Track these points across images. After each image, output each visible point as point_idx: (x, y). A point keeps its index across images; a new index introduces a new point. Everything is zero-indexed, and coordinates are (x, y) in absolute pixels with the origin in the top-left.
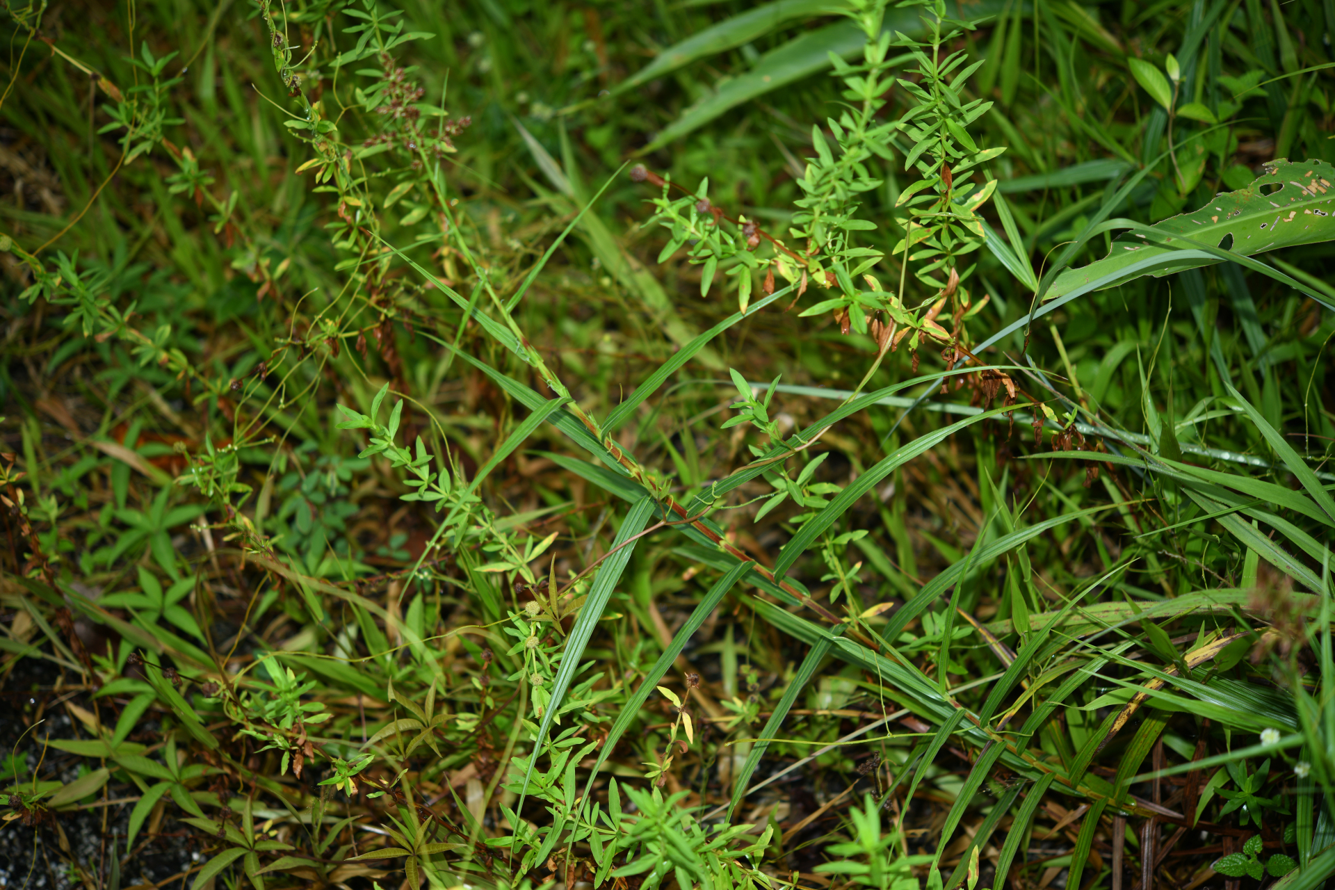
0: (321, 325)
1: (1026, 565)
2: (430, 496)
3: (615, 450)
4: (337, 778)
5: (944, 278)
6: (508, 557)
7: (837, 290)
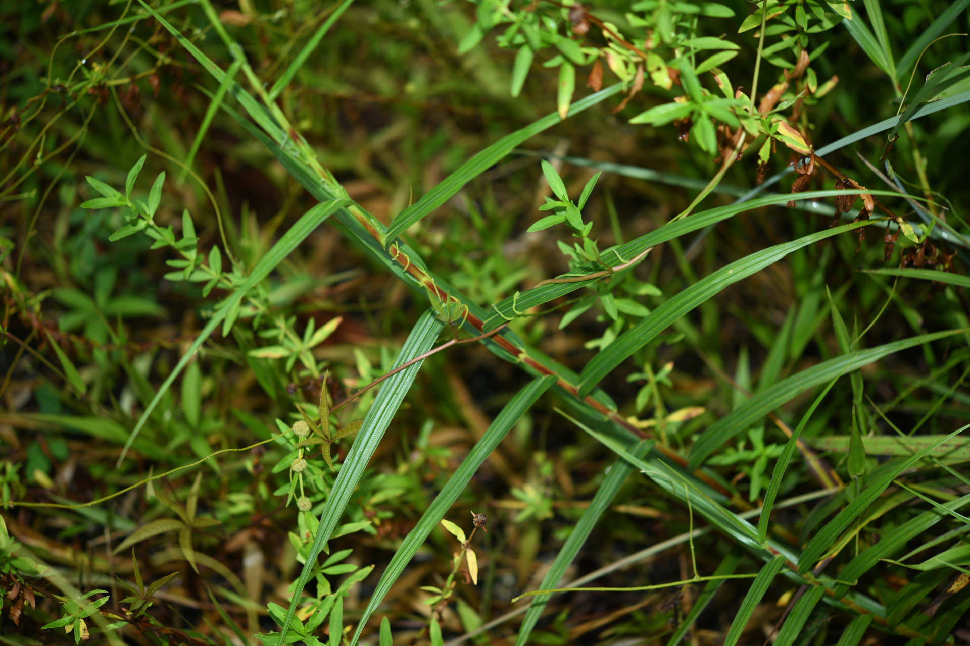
0: (85, 71)
1: (858, 386)
2: (199, 276)
3: (401, 257)
4: (66, 619)
5: (793, 60)
6: (287, 342)
7: (679, 88)
